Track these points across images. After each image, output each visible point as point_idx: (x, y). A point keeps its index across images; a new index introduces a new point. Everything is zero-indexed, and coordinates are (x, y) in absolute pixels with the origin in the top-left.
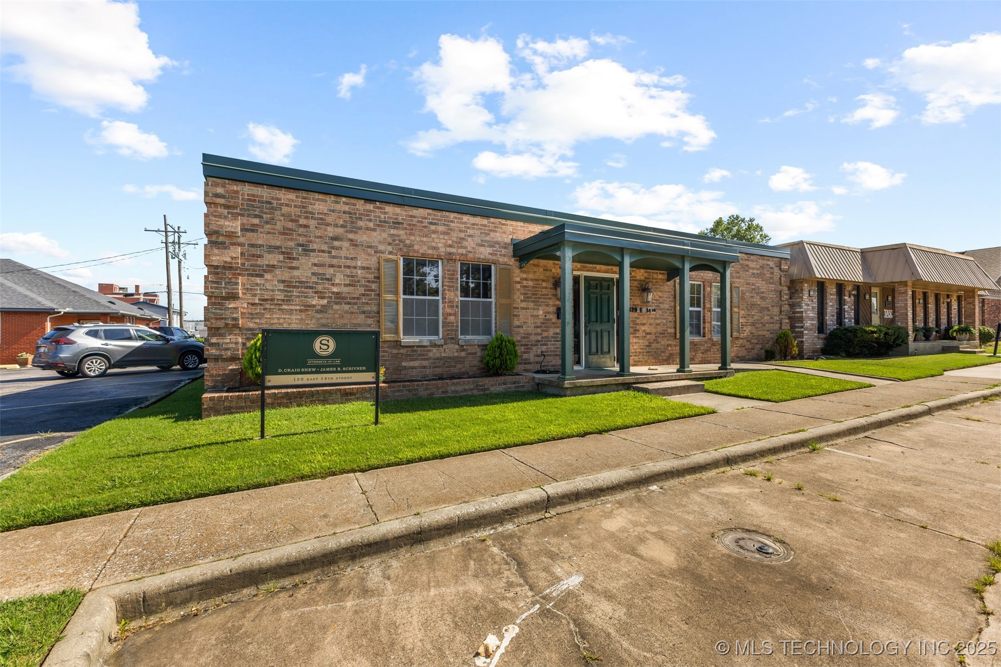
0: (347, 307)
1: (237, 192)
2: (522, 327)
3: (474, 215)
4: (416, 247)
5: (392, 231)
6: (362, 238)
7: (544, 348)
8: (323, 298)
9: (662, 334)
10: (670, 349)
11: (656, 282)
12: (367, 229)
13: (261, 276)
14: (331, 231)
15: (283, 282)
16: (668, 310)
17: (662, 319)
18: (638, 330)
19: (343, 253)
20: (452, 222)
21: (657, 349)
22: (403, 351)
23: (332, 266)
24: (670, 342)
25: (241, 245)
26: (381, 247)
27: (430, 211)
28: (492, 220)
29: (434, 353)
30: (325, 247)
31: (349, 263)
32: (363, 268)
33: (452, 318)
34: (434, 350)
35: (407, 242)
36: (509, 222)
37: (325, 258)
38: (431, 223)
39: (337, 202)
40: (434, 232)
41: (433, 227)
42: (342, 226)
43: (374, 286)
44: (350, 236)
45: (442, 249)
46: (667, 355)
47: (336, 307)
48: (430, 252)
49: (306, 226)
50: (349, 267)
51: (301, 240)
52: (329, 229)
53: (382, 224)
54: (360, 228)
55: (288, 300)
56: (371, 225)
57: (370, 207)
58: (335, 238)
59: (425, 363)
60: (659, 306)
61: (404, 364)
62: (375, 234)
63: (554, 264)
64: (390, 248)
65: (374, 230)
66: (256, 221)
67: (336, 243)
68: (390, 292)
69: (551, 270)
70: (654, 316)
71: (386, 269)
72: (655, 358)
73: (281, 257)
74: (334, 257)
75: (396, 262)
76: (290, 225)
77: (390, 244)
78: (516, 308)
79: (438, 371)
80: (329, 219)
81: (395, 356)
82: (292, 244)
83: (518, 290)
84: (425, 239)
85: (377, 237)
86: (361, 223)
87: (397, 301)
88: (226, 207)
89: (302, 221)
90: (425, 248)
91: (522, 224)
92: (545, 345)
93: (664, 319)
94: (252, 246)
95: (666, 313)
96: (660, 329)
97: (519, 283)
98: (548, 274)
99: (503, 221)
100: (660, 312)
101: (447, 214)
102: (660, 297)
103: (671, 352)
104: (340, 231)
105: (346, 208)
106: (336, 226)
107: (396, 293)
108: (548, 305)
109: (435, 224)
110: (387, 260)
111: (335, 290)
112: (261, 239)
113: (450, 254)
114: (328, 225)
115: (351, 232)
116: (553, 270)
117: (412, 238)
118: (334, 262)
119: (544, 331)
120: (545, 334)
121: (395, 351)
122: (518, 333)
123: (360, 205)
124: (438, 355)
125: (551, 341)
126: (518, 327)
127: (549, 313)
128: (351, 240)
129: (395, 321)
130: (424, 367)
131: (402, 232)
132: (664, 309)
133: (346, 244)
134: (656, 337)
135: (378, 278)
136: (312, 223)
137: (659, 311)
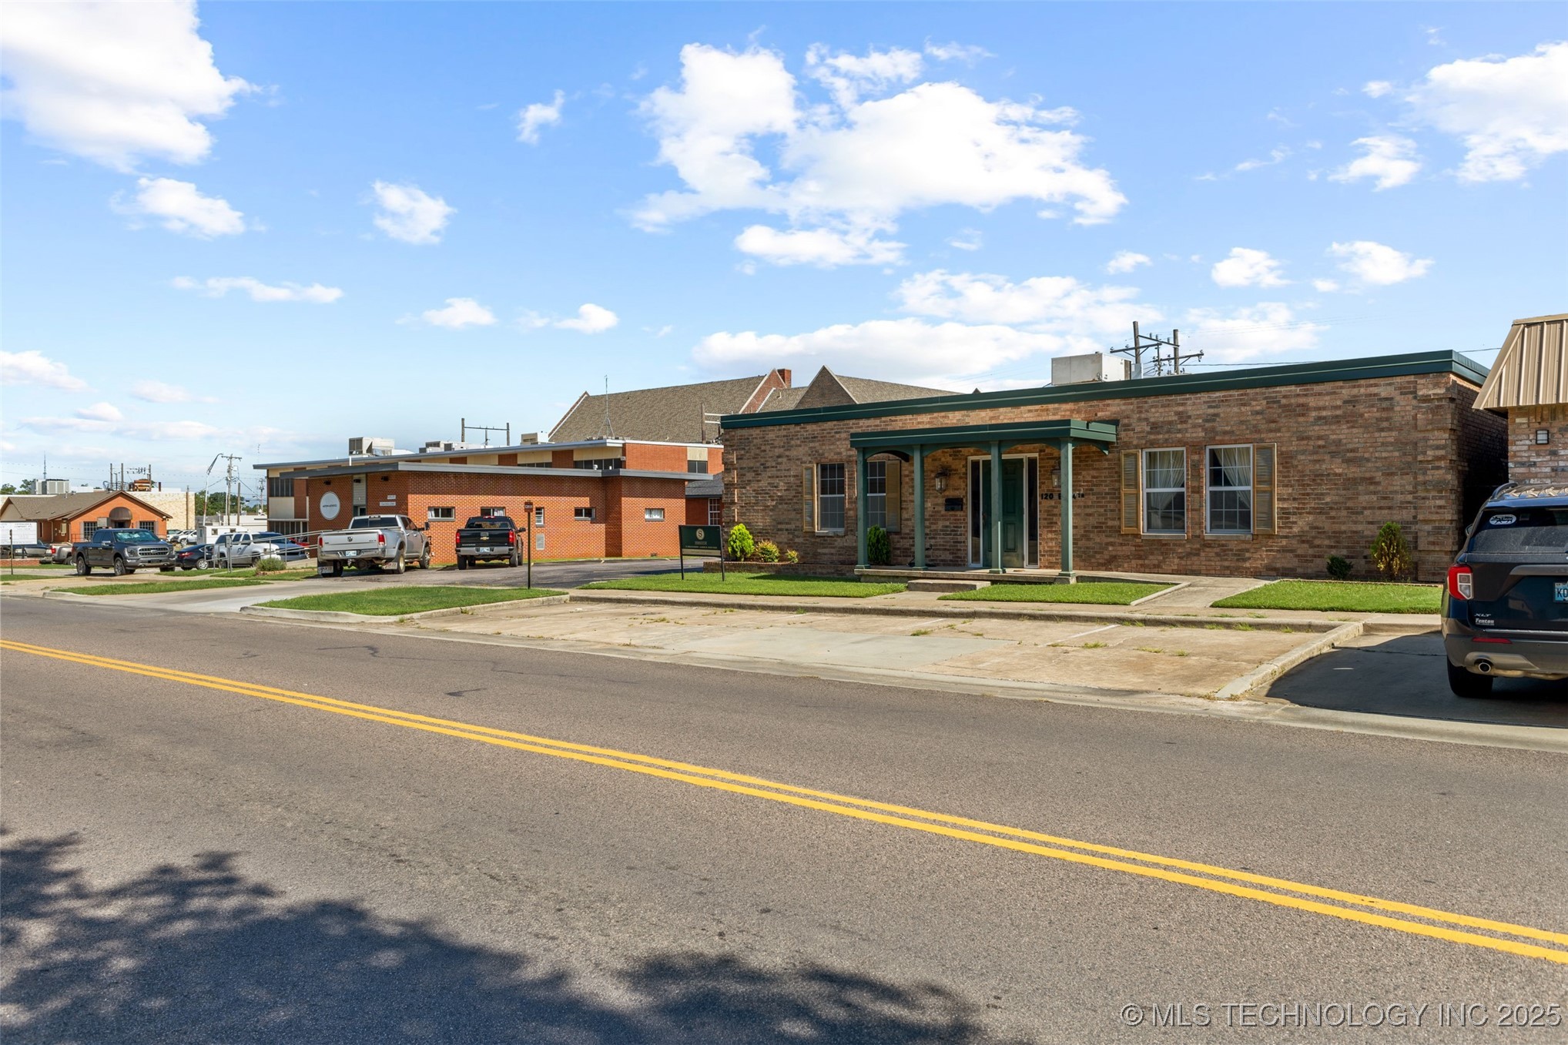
0: (785, 506)
1: (733, 436)
2: (910, 520)
3: (868, 418)
4: (826, 455)
5: (811, 445)
6: (793, 453)
7: (933, 542)
8: (773, 500)
9: (1096, 527)
10: (1110, 548)
11: (1087, 457)
12: (796, 446)
13: (745, 488)
14: (777, 451)
15: (754, 491)
16: (1106, 494)
17: (1098, 507)
18: (1056, 523)
19: (783, 467)
20: (852, 428)
21: (1087, 548)
22: (818, 540)
23: (777, 477)
24: (1112, 540)
25: (736, 469)
26: (804, 459)
27: (835, 423)
28: (883, 419)
29: (839, 542)
30: (774, 464)
31: (786, 473)
32: (794, 476)
33: (851, 512)
34: (839, 540)
35: (821, 451)
36: (899, 418)
37: (774, 472)
38: (836, 433)
39: (780, 430)
40: (839, 439)
41: (837, 436)
42: (783, 447)
43: (800, 489)
44: (787, 453)
45: (844, 454)
46: (1107, 557)
47: (780, 506)
48: (835, 457)
49: (765, 451)
50: (786, 476)
51: (763, 460)
52: (776, 450)
53: (805, 440)
54: (792, 446)
55: (756, 504)
56: (798, 442)
57: (798, 428)
58: (779, 457)
59: (833, 551)
60: (1092, 490)
61: (819, 551)
62: (800, 449)
63: (943, 452)
64: (809, 458)
65: (800, 446)
66: (743, 452)
67: (780, 460)
68: (808, 493)
69: (940, 459)
70: (1082, 504)
71: (806, 476)
72: (1084, 560)
73: (753, 474)
74: (779, 470)
75: (812, 469)
76: (758, 451)
77: (810, 455)
78: (905, 501)
79: (842, 558)
80: (776, 443)
81: (813, 544)
82: (758, 464)
83: (907, 483)
84: (832, 447)
85: (801, 452)
86: (793, 442)
87: (813, 500)
88: (731, 446)
89: (763, 448)
90: (832, 454)
91: (911, 417)
92: (934, 538)
93: (1102, 507)
94: (741, 468)
95: (1103, 498)
96: (1092, 521)
97: (908, 476)
98: (937, 463)
99: (893, 418)
100: (1094, 498)
101: (848, 422)
102: (1093, 477)
103: (1114, 553)
104: (782, 450)
105: (785, 433)
106: (780, 447)
107: (812, 494)
108: (936, 497)
109: (839, 432)
110: (807, 469)
111: (779, 494)
112: (745, 463)
113: (850, 456)
114: (775, 447)
115: (788, 450)
116: (943, 459)
117: (824, 447)
118: (779, 473)
119: (932, 523)
120: (934, 527)
121: (813, 540)
122: (907, 526)
123: (793, 429)
124: (841, 545)
125: (939, 534)
126: (907, 520)
127: (937, 504)
128: (787, 456)
129: (812, 516)
130: (832, 554)
131: (817, 444)
132: (1099, 493)
133: (784, 460)
134: (1085, 531)
135: (802, 483)
136: (768, 448)
137: (1091, 497)
